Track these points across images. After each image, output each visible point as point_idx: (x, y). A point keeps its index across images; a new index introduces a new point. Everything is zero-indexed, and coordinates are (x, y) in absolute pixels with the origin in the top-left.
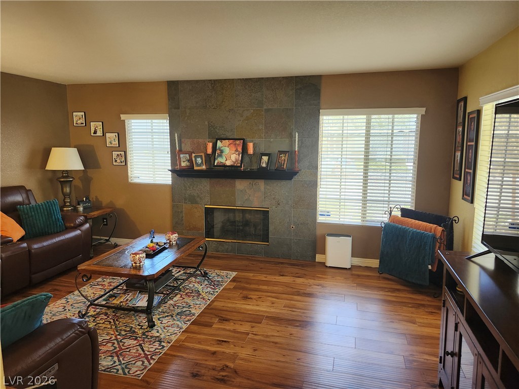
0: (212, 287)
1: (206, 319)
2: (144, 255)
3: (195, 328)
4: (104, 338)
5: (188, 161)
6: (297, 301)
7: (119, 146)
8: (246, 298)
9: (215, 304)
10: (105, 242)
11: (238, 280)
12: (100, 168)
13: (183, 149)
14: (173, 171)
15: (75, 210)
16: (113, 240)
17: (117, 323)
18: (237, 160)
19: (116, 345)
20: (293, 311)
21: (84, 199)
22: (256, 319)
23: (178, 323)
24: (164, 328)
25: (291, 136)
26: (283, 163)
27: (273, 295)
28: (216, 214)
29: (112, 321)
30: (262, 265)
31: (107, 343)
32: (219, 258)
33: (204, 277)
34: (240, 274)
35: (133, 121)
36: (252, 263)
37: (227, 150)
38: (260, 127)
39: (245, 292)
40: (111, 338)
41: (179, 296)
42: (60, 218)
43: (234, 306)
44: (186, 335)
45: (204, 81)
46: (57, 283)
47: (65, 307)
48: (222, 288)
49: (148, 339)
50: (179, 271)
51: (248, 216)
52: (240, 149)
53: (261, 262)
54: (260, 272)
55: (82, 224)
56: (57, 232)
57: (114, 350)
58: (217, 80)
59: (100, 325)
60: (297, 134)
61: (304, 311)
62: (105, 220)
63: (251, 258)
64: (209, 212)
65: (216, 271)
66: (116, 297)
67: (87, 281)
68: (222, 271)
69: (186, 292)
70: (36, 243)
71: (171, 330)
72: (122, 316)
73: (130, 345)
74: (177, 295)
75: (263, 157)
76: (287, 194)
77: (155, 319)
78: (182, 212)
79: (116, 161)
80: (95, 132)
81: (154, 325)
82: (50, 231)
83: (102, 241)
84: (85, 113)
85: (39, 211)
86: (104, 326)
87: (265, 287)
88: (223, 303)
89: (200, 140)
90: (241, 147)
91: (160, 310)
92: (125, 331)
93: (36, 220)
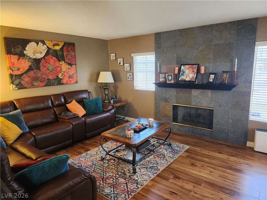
0: (173, 153)
1: (166, 175)
2: (133, 132)
3: (158, 179)
4: (110, 174)
5: (164, 78)
6: (229, 174)
7: (130, 70)
8: (193, 165)
9: (173, 165)
10: (123, 119)
11: (190, 151)
12: (122, 82)
13: (162, 71)
14: (156, 84)
15: (110, 102)
16: (127, 118)
17: (118, 166)
18: (193, 78)
19: (114, 181)
20: (225, 181)
21: (114, 97)
22: (198, 182)
23: (149, 173)
24: (141, 175)
25: (232, 61)
26: (225, 79)
27: (212, 166)
28: (179, 109)
29: (116, 165)
30: (207, 144)
31: (111, 178)
32: (180, 135)
33: (169, 146)
34: (191, 147)
35: (138, 57)
36: (201, 141)
37: (187, 71)
38: (210, 56)
39: (193, 161)
40: (113, 175)
41: (153, 156)
42: (101, 106)
43: (184, 169)
44: (153, 182)
45: (175, 31)
46: (97, 138)
47: (97, 152)
48: (178, 155)
49: (131, 180)
50: (155, 141)
51: (199, 112)
52: (195, 71)
53: (207, 141)
54: (205, 149)
55: (111, 110)
56: (100, 113)
57: (113, 183)
58: (183, 29)
59: (110, 166)
60: (236, 60)
61: (233, 182)
62: (123, 108)
63: (200, 138)
64: (175, 108)
65: (177, 143)
66: (119, 152)
67: (105, 141)
68: (180, 144)
69: (157, 154)
70: (89, 118)
71: (145, 177)
72: (122, 162)
73: (122, 182)
74: (152, 155)
75: (211, 75)
76: (227, 99)
77: (137, 168)
78: (160, 106)
79: (129, 78)
80: (120, 64)
81: (136, 172)
82: (96, 113)
83: (121, 118)
84: (115, 54)
85: (92, 102)
86: (112, 167)
87: (207, 160)
88: (177, 165)
89: (172, 66)
90: (196, 69)
91: (141, 163)
92: (121, 172)
93: (91, 106)
